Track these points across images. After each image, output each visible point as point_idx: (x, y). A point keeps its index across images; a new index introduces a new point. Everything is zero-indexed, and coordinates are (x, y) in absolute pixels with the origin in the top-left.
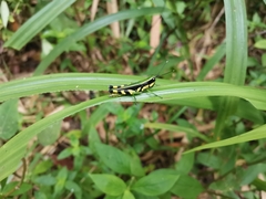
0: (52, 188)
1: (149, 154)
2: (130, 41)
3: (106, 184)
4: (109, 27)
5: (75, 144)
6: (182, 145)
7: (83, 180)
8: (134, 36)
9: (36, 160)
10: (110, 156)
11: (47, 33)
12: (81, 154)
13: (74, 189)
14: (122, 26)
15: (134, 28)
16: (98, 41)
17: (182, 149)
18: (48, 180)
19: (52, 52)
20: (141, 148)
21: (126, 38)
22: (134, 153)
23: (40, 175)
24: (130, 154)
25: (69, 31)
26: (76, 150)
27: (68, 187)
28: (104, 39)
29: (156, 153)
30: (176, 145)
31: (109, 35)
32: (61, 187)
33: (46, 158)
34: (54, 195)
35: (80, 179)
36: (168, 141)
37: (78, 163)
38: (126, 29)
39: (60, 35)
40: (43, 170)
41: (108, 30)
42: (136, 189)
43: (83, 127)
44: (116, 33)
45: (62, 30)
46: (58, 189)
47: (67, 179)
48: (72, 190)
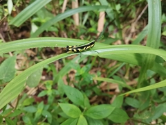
0: (34, 114)
1: (94, 98)
2: (85, 28)
3: (69, 110)
4: (72, 17)
5: (49, 88)
6: (115, 93)
7: (53, 111)
8: (88, 25)
9: (24, 97)
11: (35, 19)
12: (52, 94)
13: (47, 115)
14: (81, 18)
15: (88, 20)
16: (65, 27)
17: (115, 96)
18: (32, 109)
19: (37, 31)
20: (90, 93)
21: (83, 25)
23: (26, 106)
25: (49, 18)
26: (49, 91)
27: (44, 114)
28: (69, 25)
29: (99, 97)
30: (111, 93)
31: (72, 23)
32: (40, 114)
33: (30, 97)
34: (35, 119)
35: (51, 110)
36: (106, 91)
37: (50, 100)
39: (43, 21)
40: (28, 104)
41: (71, 20)
42: (88, 115)
43: (54, 79)
44: (77, 22)
45: (44, 18)
46: (37, 115)
47: (44, 109)
48: (46, 116)
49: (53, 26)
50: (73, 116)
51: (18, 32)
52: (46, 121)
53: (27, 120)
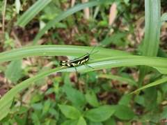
1: (105, 94)
3: (68, 111)
4: (82, 11)
5: (56, 85)
6: (127, 89)
8: (99, 18)
10: (73, 95)
11: (43, 17)
14: (92, 11)
15: (99, 13)
18: (39, 107)
20: (98, 90)
22: (93, 93)
23: (36, 103)
24: (91, 93)
25: (56, 15)
26: (56, 89)
28: (79, 20)
29: (109, 93)
31: (82, 17)
34: (41, 116)
36: (118, 86)
37: (58, 97)
38: (93, 13)
39: (51, 18)
40: (38, 100)
41: (82, 14)
44: (87, 16)
46: (44, 112)
47: (50, 106)
48: (53, 113)
49: (61, 22)
50: (72, 118)
51: (31, 29)
52: (54, 118)
53: (34, 117)
